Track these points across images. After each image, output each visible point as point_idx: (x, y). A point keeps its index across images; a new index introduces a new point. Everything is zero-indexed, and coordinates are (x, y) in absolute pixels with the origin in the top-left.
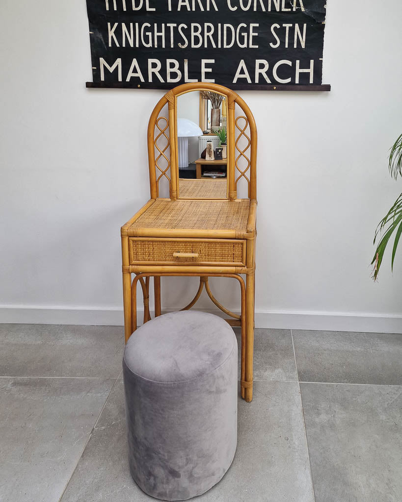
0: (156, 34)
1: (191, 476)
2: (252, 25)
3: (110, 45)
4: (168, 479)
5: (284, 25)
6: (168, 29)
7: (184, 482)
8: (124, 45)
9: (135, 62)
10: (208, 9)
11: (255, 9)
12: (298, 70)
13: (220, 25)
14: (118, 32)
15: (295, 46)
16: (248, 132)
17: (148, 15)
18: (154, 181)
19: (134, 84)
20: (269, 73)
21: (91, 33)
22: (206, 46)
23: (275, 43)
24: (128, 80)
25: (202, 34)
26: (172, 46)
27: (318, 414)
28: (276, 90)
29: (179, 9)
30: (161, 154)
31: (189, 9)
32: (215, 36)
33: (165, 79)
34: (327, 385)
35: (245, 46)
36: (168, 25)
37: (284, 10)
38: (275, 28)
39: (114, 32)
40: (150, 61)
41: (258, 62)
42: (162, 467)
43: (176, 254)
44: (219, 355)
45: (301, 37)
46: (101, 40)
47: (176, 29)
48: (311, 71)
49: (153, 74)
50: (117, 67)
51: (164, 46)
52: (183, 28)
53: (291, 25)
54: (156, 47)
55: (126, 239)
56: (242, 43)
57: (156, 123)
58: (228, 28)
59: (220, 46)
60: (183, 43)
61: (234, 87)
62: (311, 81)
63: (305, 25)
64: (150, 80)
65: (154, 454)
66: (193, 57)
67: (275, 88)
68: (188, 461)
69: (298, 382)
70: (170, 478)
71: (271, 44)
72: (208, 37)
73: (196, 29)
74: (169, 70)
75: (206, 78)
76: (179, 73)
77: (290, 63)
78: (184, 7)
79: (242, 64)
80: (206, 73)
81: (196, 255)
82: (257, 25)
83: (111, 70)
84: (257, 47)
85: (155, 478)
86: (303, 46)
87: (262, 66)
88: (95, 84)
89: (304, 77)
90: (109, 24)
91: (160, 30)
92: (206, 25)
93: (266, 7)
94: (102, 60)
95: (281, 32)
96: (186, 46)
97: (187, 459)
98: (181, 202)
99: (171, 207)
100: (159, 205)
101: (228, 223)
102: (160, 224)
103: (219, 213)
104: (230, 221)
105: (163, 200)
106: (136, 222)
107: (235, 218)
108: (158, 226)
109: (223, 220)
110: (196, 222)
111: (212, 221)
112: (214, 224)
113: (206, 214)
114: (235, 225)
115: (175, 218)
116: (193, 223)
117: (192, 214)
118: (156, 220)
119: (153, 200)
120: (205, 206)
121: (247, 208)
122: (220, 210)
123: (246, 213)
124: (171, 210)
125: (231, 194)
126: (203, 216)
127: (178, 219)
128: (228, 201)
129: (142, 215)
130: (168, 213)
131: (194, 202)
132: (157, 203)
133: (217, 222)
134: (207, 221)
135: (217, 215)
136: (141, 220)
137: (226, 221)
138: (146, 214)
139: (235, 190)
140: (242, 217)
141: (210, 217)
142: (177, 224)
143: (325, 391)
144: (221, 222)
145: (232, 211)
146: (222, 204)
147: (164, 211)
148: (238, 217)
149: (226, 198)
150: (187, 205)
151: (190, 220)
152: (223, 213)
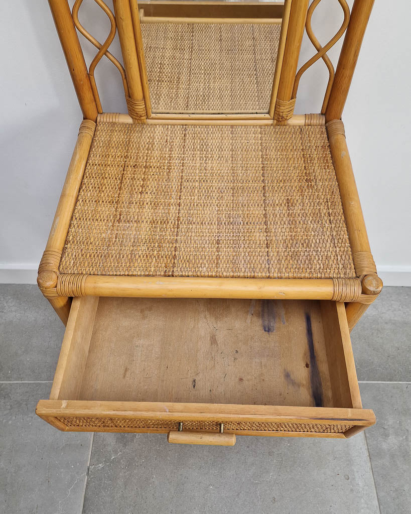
27: (386, 436)
98: (159, 129)
99: (141, 155)
100: (108, 145)
101: (300, 238)
102: (132, 248)
103: (263, 181)
104: (301, 226)
105: (114, 120)
106: (71, 238)
107: (310, 212)
108: (127, 256)
109: (282, 223)
110: (217, 231)
111: (258, 227)
112: (266, 242)
113: (233, 189)
114: (319, 249)
115: (161, 211)
116: (213, 238)
117: (198, 191)
118: (117, 224)
119: (91, 124)
120: (221, 149)
121: (326, 154)
122: (261, 166)
123: (330, 183)
124: (144, 170)
125: (282, 108)
126: (228, 197)
127: (172, 218)
128: (272, 125)
129: (77, 200)
130: (141, 189)
131: (190, 130)
132: (102, 137)
133: (272, 234)
134: (242, 223)
135: (262, 195)
136: (80, 230)
137: (293, 226)
138: (88, 194)
139: (293, 97)
140: (326, 208)
141: (245, 202)
142: (174, 245)
143: (392, 397)
144: (280, 230)
145: (294, 172)
146: (260, 136)
147: (129, 174)
148: (316, 205)
149: (267, 116)
150: (177, 141)
151: (202, 223)
152: (272, 181)
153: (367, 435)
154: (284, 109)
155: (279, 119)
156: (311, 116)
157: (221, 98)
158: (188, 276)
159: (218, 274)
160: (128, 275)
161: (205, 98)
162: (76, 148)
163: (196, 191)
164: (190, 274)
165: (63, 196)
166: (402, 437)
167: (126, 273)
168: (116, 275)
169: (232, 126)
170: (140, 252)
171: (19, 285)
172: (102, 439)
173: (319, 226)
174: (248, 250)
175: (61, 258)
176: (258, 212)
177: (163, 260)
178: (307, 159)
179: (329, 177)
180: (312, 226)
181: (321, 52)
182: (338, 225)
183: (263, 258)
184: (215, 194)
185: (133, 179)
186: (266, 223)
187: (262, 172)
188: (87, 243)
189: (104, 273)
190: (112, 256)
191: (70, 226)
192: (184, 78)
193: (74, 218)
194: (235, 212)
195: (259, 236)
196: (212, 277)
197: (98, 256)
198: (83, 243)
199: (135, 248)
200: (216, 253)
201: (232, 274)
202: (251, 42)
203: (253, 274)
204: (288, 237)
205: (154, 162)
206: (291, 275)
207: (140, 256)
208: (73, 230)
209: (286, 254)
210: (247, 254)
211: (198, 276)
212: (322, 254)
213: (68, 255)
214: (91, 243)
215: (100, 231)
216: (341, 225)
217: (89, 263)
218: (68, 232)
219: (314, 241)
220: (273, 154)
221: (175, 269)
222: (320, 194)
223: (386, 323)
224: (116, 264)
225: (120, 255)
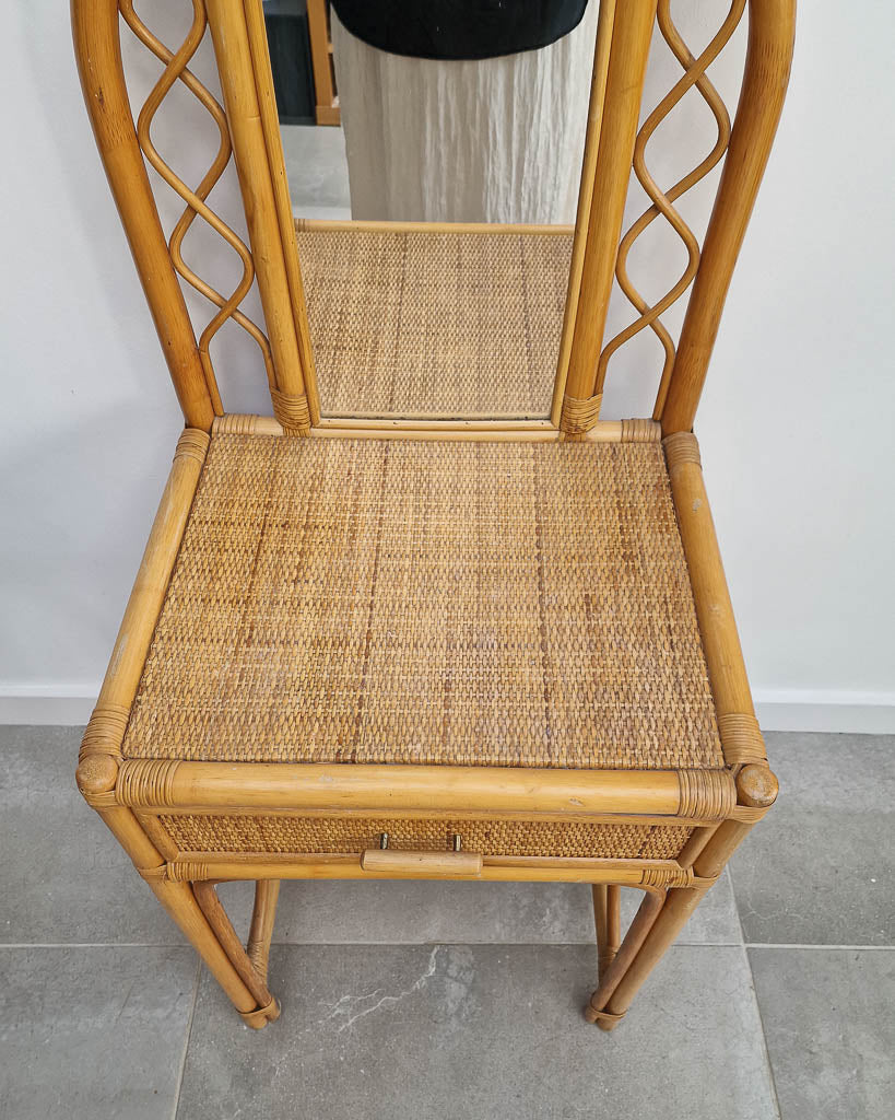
30: (192, 210)
34: (828, 955)
69: (744, 946)
98: (335, 449)
99: (298, 501)
100: (233, 482)
101: (612, 679)
102: (272, 701)
103: (539, 557)
104: (613, 654)
105: (246, 429)
106: (149, 680)
107: (632, 623)
108: (262, 718)
109: (577, 646)
110: (445, 662)
111: (527, 654)
112: (543, 687)
113: (478, 572)
114: (651, 706)
115: (333, 620)
116: (437, 678)
117: (410, 578)
118: (245, 649)
119: (200, 438)
120: (456, 490)
121: (663, 502)
122: (535, 525)
123: (672, 564)
124: (303, 533)
125: (575, 411)
126: (468, 589)
127: (355, 635)
128: (557, 440)
129: (166, 598)
130: (295, 574)
131: (396, 449)
132: (222, 464)
133: (556, 671)
134: (496, 646)
135: (536, 586)
136: (170, 663)
137: (597, 654)
138: (187, 586)
139: (597, 390)
140: (663, 615)
141: (503, 600)
142: (359, 693)
143: (826, 979)
144: (571, 663)
145: (599, 538)
146: (533, 463)
147: (271, 544)
148: (643, 608)
149: (547, 424)
150: (371, 475)
151: (415, 645)
152: (557, 558)
153: (775, 1068)
154: (579, 414)
155: (571, 432)
156: (633, 423)
157: (457, 383)
158: (385, 763)
159: (445, 759)
160: (262, 761)
161: (428, 383)
162: (168, 486)
163: (406, 577)
164: (389, 757)
165: (137, 590)
166: (850, 1071)
167: (259, 757)
168: (237, 761)
169: (478, 443)
170: (289, 710)
171: (38, 727)
172: (200, 1078)
173: (649, 654)
174: (508, 704)
175: (128, 724)
176: (527, 622)
177: (335, 727)
178: (626, 512)
179: (670, 550)
180: (635, 654)
181: (648, 317)
182: (687, 654)
183: (537, 724)
184: (445, 585)
185: (281, 552)
186: (543, 647)
187: (535, 538)
188: (182, 692)
189: (213, 757)
190: (232, 720)
191: (149, 653)
192: (386, 342)
193: (158, 637)
194: (482, 623)
195: (530, 675)
196: (433, 764)
197: (202, 720)
198: (175, 690)
199: (279, 701)
200: (444, 712)
201: (474, 758)
202: (517, 271)
203: (517, 759)
204: (589, 679)
205: (323, 518)
206: (594, 761)
207: (287, 719)
208: (155, 662)
209: (584, 714)
210: (505, 713)
211: (405, 763)
212: (656, 715)
213: (142, 718)
214: (190, 691)
215: (209, 664)
216: (694, 654)
217: (183, 735)
218: (144, 668)
219: (640, 687)
220: (557, 501)
221: (358, 748)
222: (652, 585)
223: (810, 813)
224: (239, 737)
225: (247, 717)
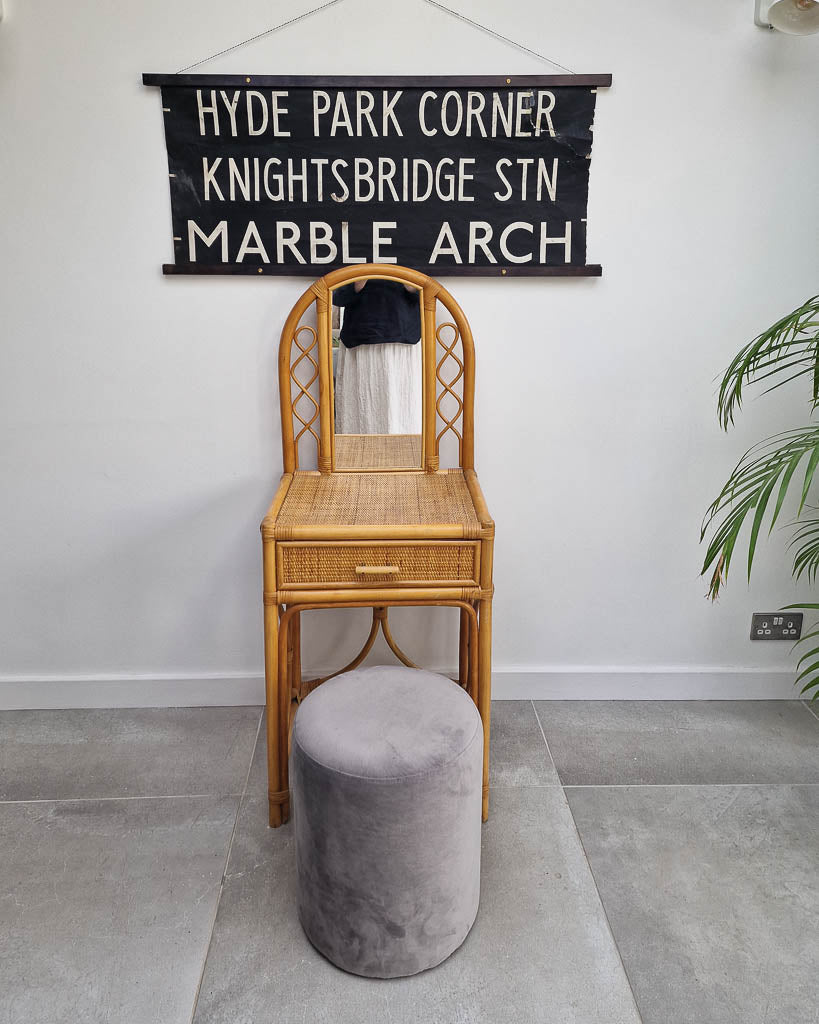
0: (292, 177)
1: (421, 934)
2: (463, 161)
3: (207, 198)
4: (384, 941)
5: (519, 161)
6: (312, 169)
7: (411, 943)
8: (233, 198)
9: (252, 227)
10: (385, 133)
11: (469, 134)
12: (545, 241)
13: (405, 161)
14: (222, 175)
15: (539, 198)
16: (458, 351)
17: (277, 144)
18: (290, 441)
19: (250, 267)
20: (494, 245)
21: (172, 175)
22: (381, 198)
23: (504, 192)
24: (240, 259)
25: (375, 177)
26: (320, 199)
27: (605, 835)
28: (508, 275)
29: (333, 134)
30: (303, 392)
31: (351, 134)
32: (397, 180)
33: (307, 257)
34: (611, 789)
35: (451, 197)
36: (313, 161)
37: (519, 134)
38: (504, 166)
39: (215, 175)
40: (281, 226)
41: (474, 226)
42: (376, 920)
43: (360, 569)
44: (460, 732)
45: (548, 180)
46: (190, 189)
47: (327, 169)
48: (567, 240)
49: (286, 248)
50: (220, 237)
51: (305, 199)
52: (339, 167)
53: (531, 161)
54: (291, 200)
55: (271, 546)
56: (446, 192)
57: (294, 337)
58: (421, 168)
59: (405, 199)
60: (340, 193)
61: (432, 271)
62: (568, 259)
63: (556, 161)
64: (280, 260)
65: (362, 901)
66: (359, 218)
67: (504, 272)
68: (418, 908)
69: (561, 787)
70: (388, 938)
71: (497, 195)
72: (385, 181)
73: (364, 169)
74: (314, 241)
75: (381, 254)
76: (333, 247)
77: (529, 227)
78: (342, 130)
79: (446, 229)
80: (382, 247)
81: (394, 569)
82: (472, 161)
83: (209, 241)
84: (472, 199)
85: (362, 940)
86: (553, 197)
87: (480, 233)
88: (179, 267)
89: (555, 251)
90: (205, 160)
91: (297, 171)
92: (381, 161)
93: (489, 130)
94: (192, 224)
95: (514, 173)
96: (345, 197)
97: (416, 905)
98: (341, 477)
99: (328, 487)
100: (304, 483)
101: (442, 512)
102: (324, 518)
103: (418, 495)
104: (443, 508)
105: (307, 474)
106: (282, 514)
107: (450, 504)
109: (430, 508)
111: (413, 510)
112: (419, 514)
113: (396, 498)
114: (455, 515)
115: (344, 506)
117: (370, 499)
118: (313, 510)
119: (289, 475)
120: (386, 484)
121: (463, 484)
124: (331, 492)
125: (429, 461)
126: (392, 500)
127: (352, 508)
128: (424, 475)
129: (284, 501)
131: (363, 477)
132: (298, 480)
133: (423, 512)
134: (402, 509)
135: (416, 500)
136: (288, 512)
139: (437, 454)
140: (461, 502)
141: (405, 502)
142: (354, 516)
143: (610, 799)
144: (428, 510)
145: (439, 491)
146: (416, 479)
147: (319, 493)
148: (454, 501)
149: (420, 468)
150: (354, 482)
151: (373, 510)
152: (424, 495)
153: (582, 835)
154: (432, 463)
155: (429, 470)
156: (452, 469)
158: (364, 524)
162: (279, 483)
165: (274, 500)
166: (626, 836)
169: (395, 475)
170: (330, 519)
172: (242, 849)
173: (455, 508)
175: (276, 520)
176: (414, 505)
178: (449, 487)
179: (464, 492)
180: (450, 508)
182: (469, 507)
185: (323, 495)
186: (419, 509)
187: (416, 492)
188: (293, 516)
191: (280, 510)
194: (397, 506)
195: (414, 513)
199: (327, 518)
204: (435, 513)
220: (425, 485)
221: (355, 524)
222: (457, 498)
223: (598, 733)
225: (316, 520)
